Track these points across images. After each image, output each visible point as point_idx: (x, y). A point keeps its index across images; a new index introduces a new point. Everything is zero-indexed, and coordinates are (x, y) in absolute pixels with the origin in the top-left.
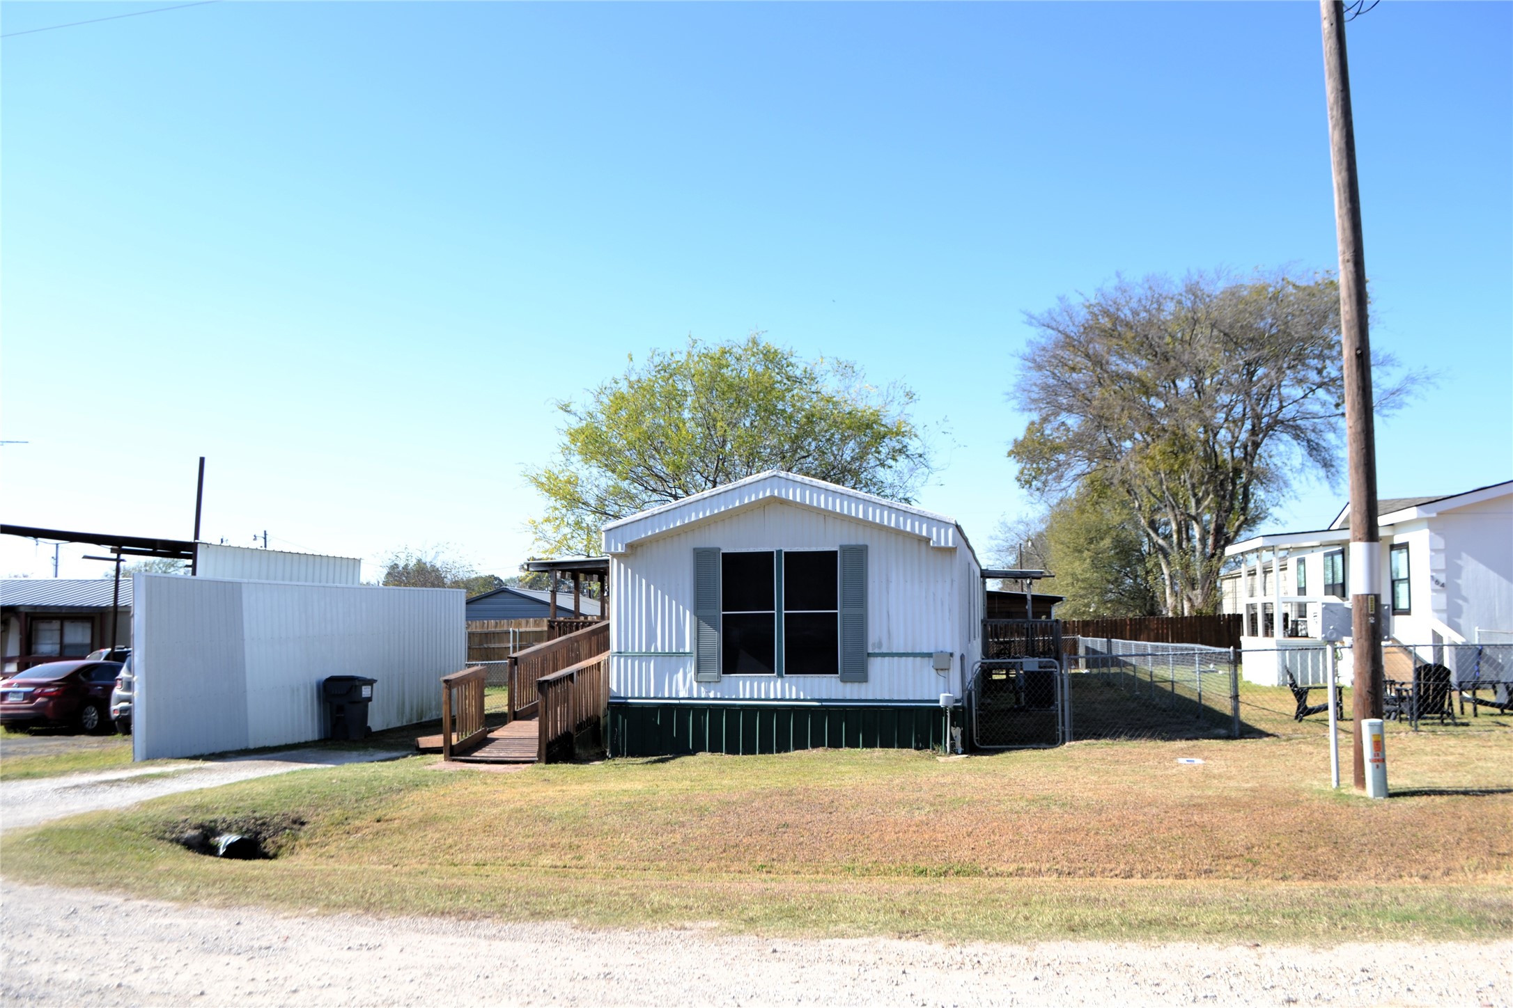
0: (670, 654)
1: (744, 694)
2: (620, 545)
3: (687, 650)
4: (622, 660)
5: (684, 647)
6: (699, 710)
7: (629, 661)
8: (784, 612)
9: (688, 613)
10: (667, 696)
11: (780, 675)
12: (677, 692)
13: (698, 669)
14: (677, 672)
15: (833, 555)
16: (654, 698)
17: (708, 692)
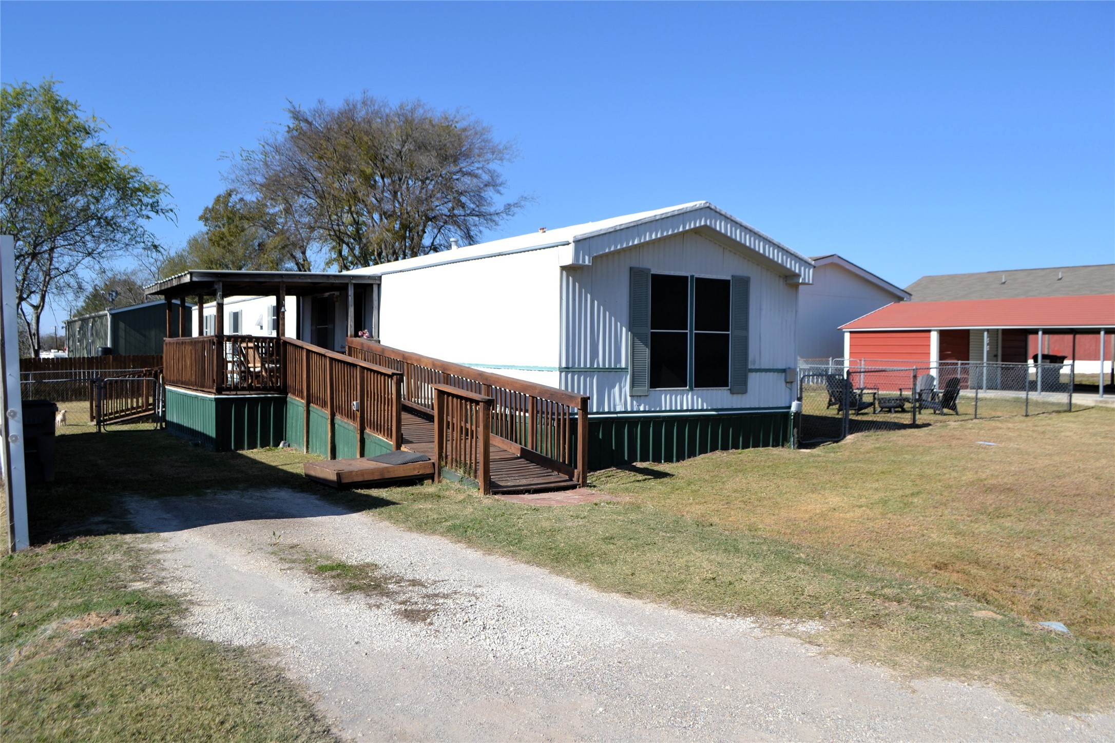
0: (610, 370)
1: (666, 407)
2: (587, 258)
3: (623, 366)
4: (570, 376)
5: (620, 362)
6: (632, 422)
7: (576, 377)
8: (694, 332)
9: (624, 329)
10: (606, 410)
11: (691, 389)
12: (615, 406)
13: (633, 385)
14: (614, 387)
15: (727, 283)
16: (597, 413)
17: (639, 406)
